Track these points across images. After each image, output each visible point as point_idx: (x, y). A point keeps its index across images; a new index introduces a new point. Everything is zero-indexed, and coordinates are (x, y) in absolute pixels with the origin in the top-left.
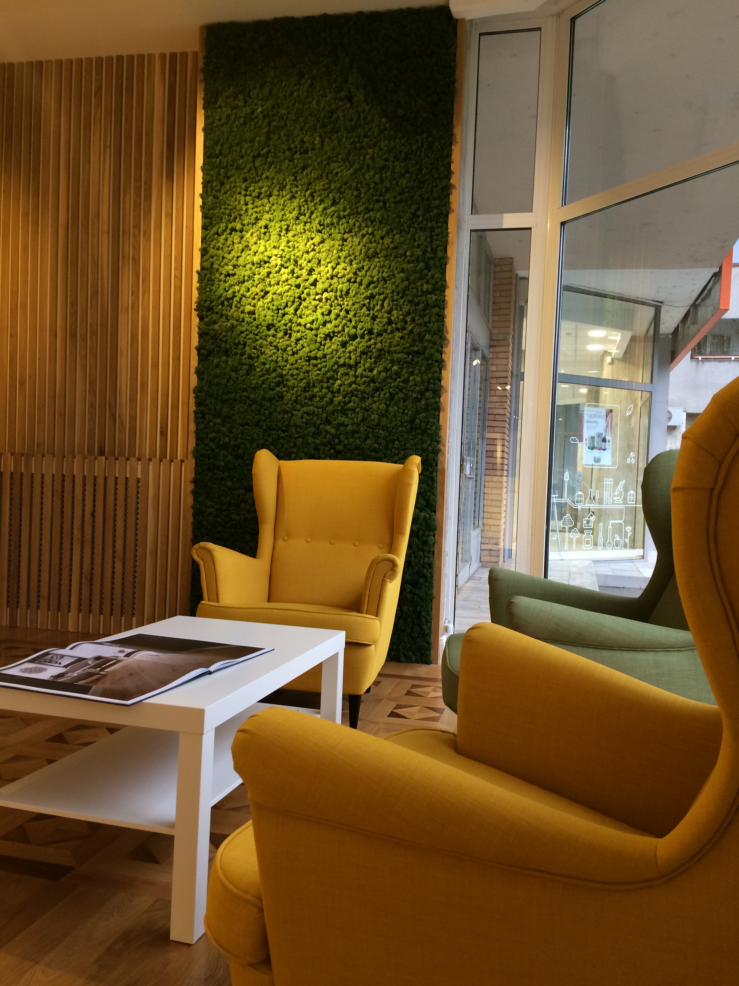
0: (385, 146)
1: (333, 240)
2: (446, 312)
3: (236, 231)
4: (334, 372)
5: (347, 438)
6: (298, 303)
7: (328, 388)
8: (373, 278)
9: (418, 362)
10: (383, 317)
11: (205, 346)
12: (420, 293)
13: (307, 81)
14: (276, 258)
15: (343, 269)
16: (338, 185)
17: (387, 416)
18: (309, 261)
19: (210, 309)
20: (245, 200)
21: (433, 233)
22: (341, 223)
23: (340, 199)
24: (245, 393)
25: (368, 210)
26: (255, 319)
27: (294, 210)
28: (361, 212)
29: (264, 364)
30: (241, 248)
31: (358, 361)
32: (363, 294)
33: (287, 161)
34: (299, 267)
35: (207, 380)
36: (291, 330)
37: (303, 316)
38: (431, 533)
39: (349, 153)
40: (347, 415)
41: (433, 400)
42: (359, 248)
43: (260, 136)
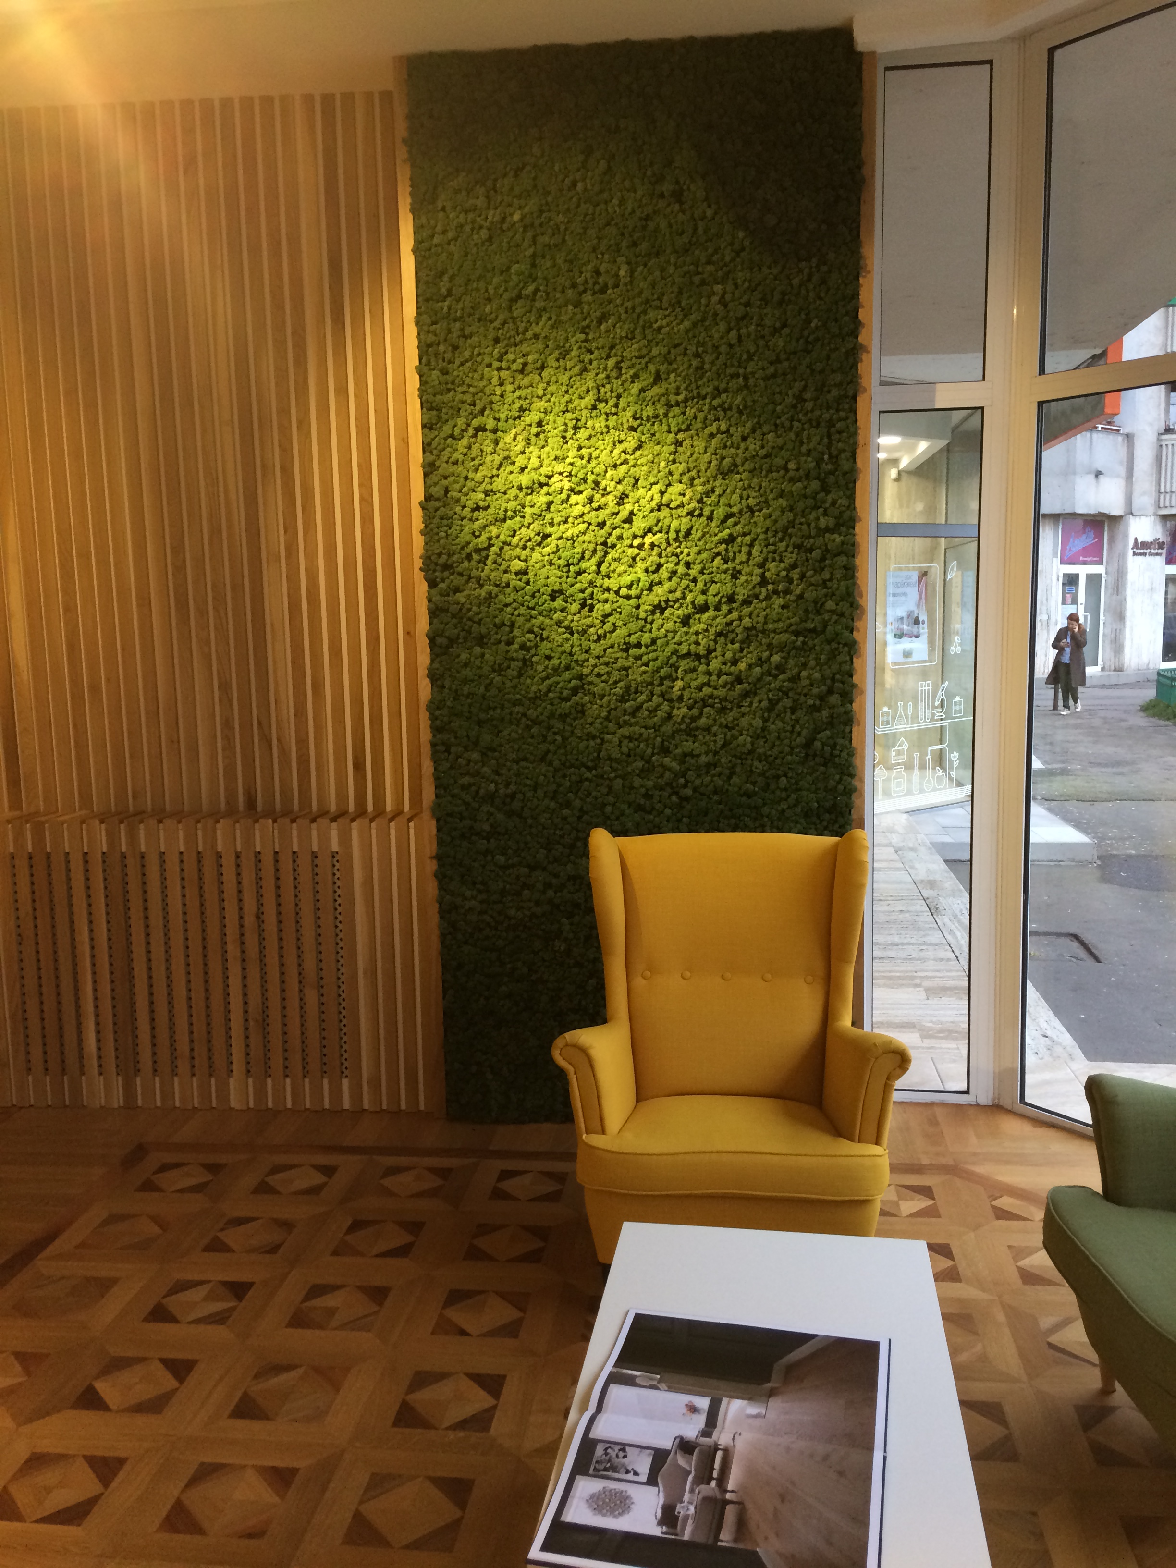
0: (745, 280)
1: (658, 443)
2: (858, 561)
4: (671, 667)
5: (699, 776)
6: (602, 553)
7: (662, 695)
8: (731, 508)
9: (815, 646)
10: (751, 575)
11: (443, 631)
12: (813, 533)
13: (598, 162)
14: (561, 477)
15: (680, 494)
16: (664, 350)
17: (764, 737)
18: (619, 482)
19: (446, 567)
20: (499, 377)
21: (833, 430)
22: (671, 415)
23: (668, 374)
24: (517, 709)
25: (717, 392)
26: (528, 583)
27: (588, 391)
28: (707, 394)
29: (549, 658)
30: (497, 462)
31: (712, 648)
32: (716, 535)
33: (570, 307)
34: (601, 492)
35: (450, 689)
36: (592, 598)
37: (612, 575)
39: (681, 292)
40: (695, 736)
41: (841, 709)
42: (706, 457)
43: (518, 262)
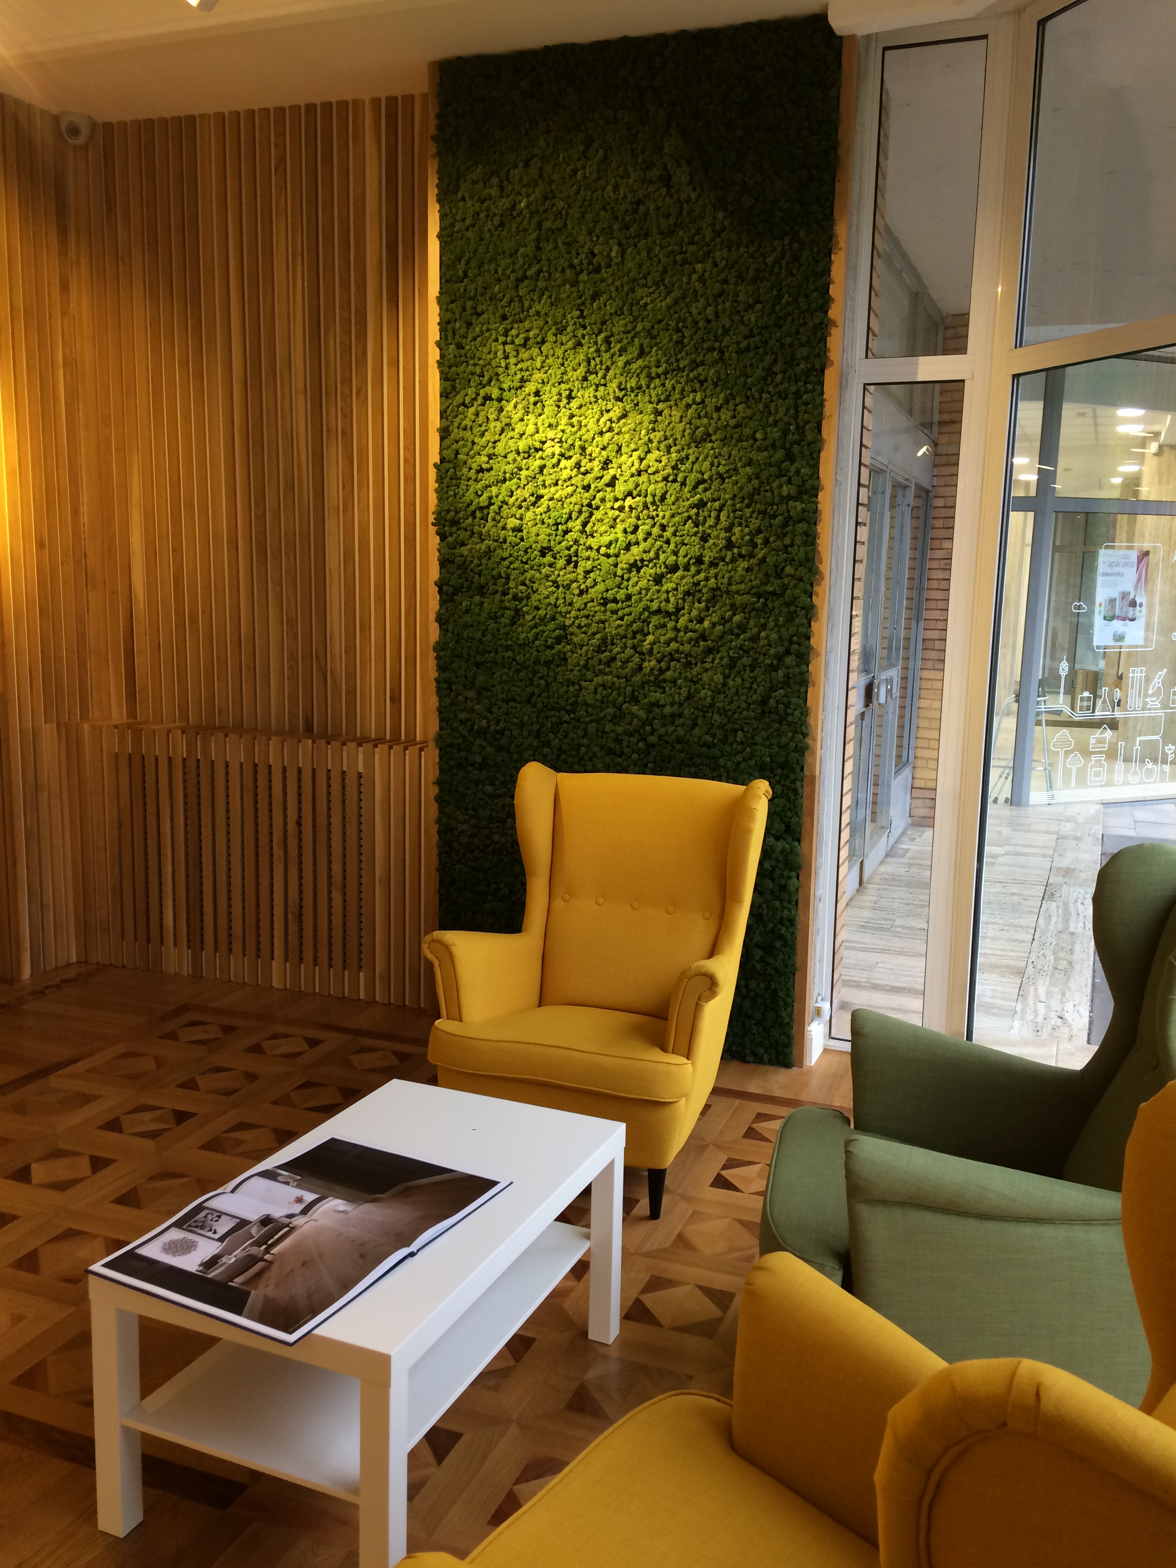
0: (723, 259)
1: (641, 413)
2: (819, 528)
3: (491, 399)
4: (643, 622)
5: (665, 725)
6: (587, 514)
7: (634, 647)
8: (703, 474)
9: (774, 608)
10: (718, 538)
11: (450, 580)
12: (776, 500)
13: (597, 151)
14: (553, 443)
15: (656, 461)
16: (648, 325)
17: (725, 693)
18: (604, 448)
19: (455, 523)
20: (504, 351)
21: (799, 401)
22: (652, 386)
23: (651, 348)
24: (510, 653)
25: (694, 365)
26: (522, 539)
27: (580, 364)
28: (685, 367)
29: (537, 608)
30: (498, 429)
31: (680, 606)
32: (688, 500)
33: (568, 286)
34: (588, 457)
35: (453, 633)
36: (577, 556)
37: (595, 535)
38: (793, 874)
39: (665, 271)
40: (662, 688)
41: (797, 670)
42: (680, 427)
43: (526, 246)
